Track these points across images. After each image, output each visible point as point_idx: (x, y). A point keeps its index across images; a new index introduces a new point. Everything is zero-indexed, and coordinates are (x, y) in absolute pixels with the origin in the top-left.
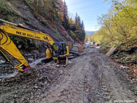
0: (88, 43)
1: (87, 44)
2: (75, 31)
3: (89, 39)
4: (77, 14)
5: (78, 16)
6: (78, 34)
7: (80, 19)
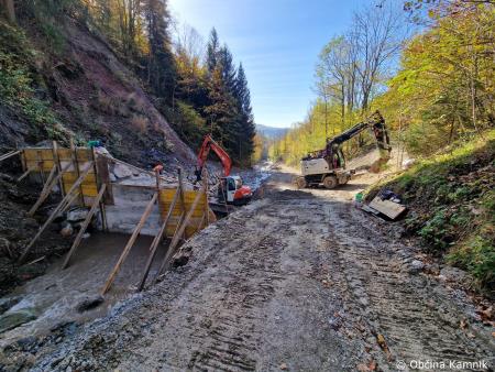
0: (267, 168)
1: (263, 169)
2: (207, 109)
3: (271, 153)
4: (214, 34)
5: (221, 44)
6: (220, 124)
7: (230, 60)
